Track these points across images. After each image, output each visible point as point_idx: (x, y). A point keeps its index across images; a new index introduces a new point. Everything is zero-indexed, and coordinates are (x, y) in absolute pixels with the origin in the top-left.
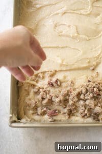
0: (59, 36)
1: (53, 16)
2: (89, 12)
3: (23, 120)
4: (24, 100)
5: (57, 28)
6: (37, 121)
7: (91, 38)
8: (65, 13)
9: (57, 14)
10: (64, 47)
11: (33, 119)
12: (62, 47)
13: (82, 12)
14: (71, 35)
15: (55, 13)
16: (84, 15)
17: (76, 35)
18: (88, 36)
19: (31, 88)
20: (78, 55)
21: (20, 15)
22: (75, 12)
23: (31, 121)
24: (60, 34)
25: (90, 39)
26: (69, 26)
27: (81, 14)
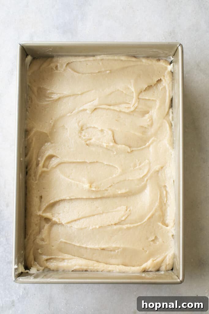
0: (87, 145)
1: (78, 112)
2: (132, 109)
3: (33, 271)
4: (34, 240)
5: (83, 133)
6: (53, 270)
7: (134, 149)
8: (95, 109)
9: (85, 110)
10: (94, 162)
11: (47, 267)
12: (91, 163)
13: (123, 108)
14: (105, 145)
15: (81, 108)
16: (124, 112)
17: (112, 144)
18: (130, 147)
19: (43, 222)
20: (114, 176)
21: (27, 110)
22: (112, 107)
23: (43, 270)
24: (88, 142)
25: (132, 151)
26: (102, 131)
27: (120, 111)
